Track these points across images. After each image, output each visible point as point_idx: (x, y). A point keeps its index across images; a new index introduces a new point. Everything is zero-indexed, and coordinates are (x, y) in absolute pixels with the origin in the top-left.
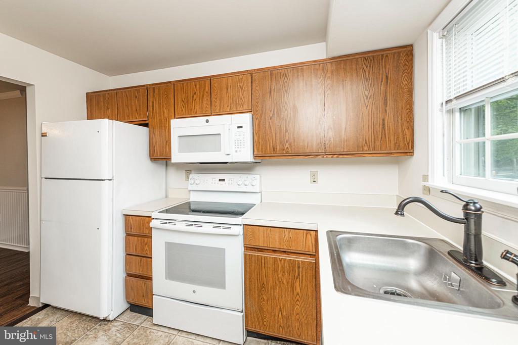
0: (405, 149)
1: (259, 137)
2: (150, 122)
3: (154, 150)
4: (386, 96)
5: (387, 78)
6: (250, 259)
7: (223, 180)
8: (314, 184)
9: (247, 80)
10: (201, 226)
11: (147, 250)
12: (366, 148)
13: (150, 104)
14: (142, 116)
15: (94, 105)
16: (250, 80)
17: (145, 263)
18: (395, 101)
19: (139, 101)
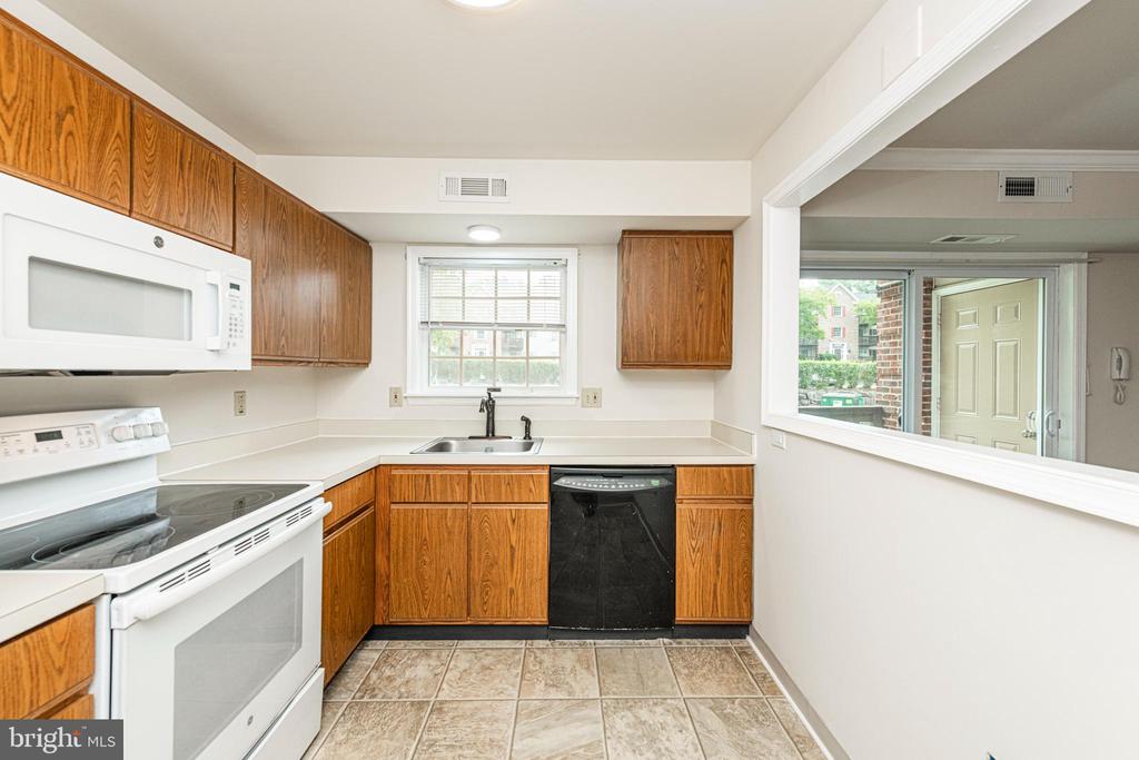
8: (241, 417)
9: (227, 178)
16: (231, 180)
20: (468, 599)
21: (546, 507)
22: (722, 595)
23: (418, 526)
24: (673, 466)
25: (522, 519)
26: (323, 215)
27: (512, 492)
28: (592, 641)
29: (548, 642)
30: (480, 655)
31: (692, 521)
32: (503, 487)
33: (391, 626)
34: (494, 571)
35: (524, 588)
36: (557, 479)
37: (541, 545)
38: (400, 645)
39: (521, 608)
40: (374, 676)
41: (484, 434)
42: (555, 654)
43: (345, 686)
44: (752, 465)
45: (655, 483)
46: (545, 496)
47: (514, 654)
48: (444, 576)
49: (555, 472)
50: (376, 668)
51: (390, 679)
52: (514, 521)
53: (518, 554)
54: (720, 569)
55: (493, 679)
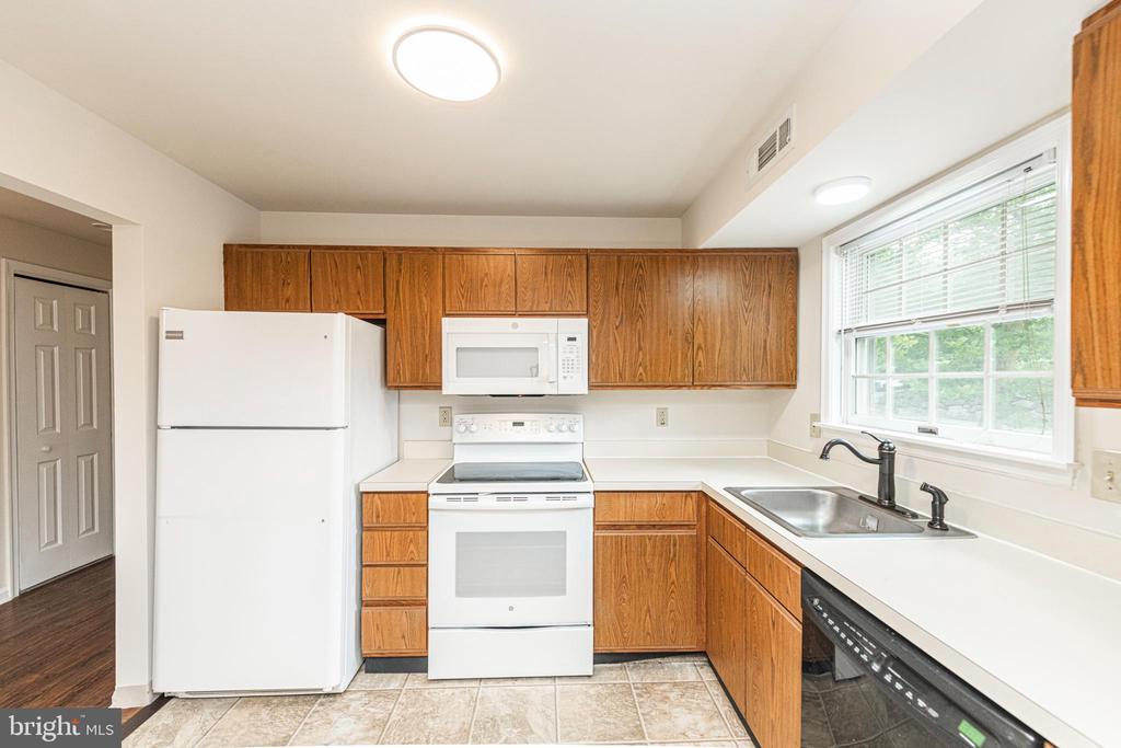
0: (788, 380)
1: (597, 356)
2: (390, 317)
3: (399, 373)
4: (768, 310)
5: (770, 286)
6: (604, 543)
7: (522, 424)
8: (663, 427)
9: (581, 266)
10: (525, 499)
11: (412, 552)
12: (744, 378)
13: (391, 284)
14: (371, 304)
15: (249, 273)
16: (585, 266)
17: (408, 577)
18: (779, 318)
19: (365, 276)
20: (745, 692)
21: (800, 630)
23: (720, 571)
25: (783, 629)
27: (773, 581)
32: (767, 568)
40: (664, 687)
41: (876, 497)
46: (799, 609)
50: (674, 684)
51: (665, 699)
52: (774, 624)
53: (777, 676)
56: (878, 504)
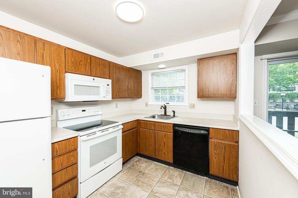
7: (85, 111)
11: (72, 160)
13: (39, 54)
17: (70, 170)
19: (23, 47)
20: (155, 152)
21: (172, 134)
22: (226, 170)
23: (145, 134)
24: (209, 128)
25: (167, 136)
26: (129, 68)
27: (164, 129)
28: (185, 171)
29: (173, 168)
30: (157, 166)
31: (215, 145)
32: (162, 128)
33: (140, 154)
34: (160, 147)
35: (167, 153)
36: (175, 127)
37: (171, 143)
38: (142, 159)
39: (166, 157)
40: (135, 163)
41: (164, 114)
42: (174, 171)
43: (130, 163)
44: (239, 131)
45: (203, 132)
46: (172, 131)
47: (164, 168)
48: (150, 146)
49: (175, 125)
50: (136, 162)
51: (138, 165)
52: (165, 136)
53: (166, 144)
54: (225, 162)
55: (157, 172)
56: (165, 115)
